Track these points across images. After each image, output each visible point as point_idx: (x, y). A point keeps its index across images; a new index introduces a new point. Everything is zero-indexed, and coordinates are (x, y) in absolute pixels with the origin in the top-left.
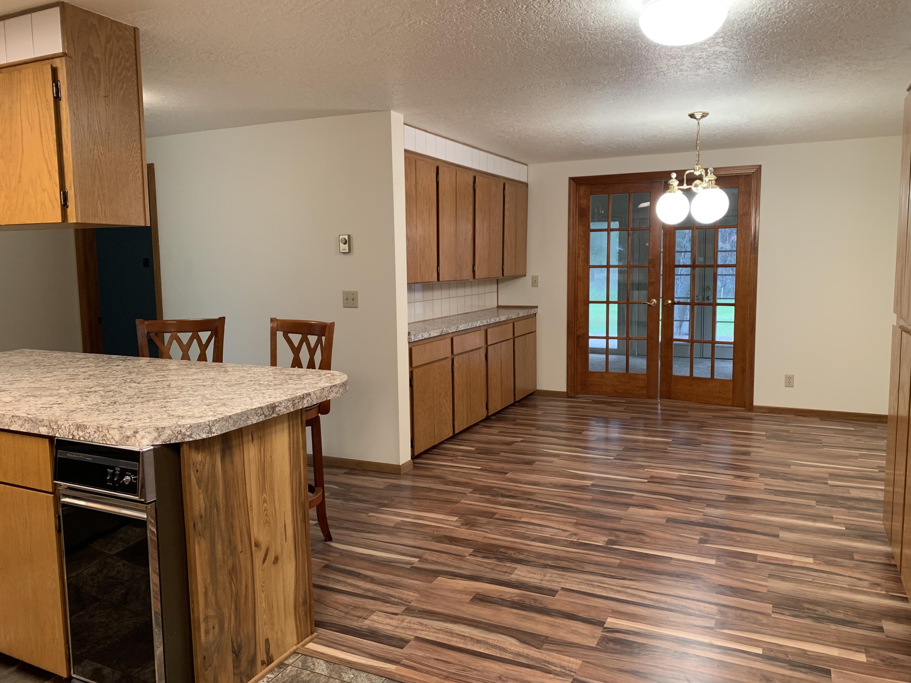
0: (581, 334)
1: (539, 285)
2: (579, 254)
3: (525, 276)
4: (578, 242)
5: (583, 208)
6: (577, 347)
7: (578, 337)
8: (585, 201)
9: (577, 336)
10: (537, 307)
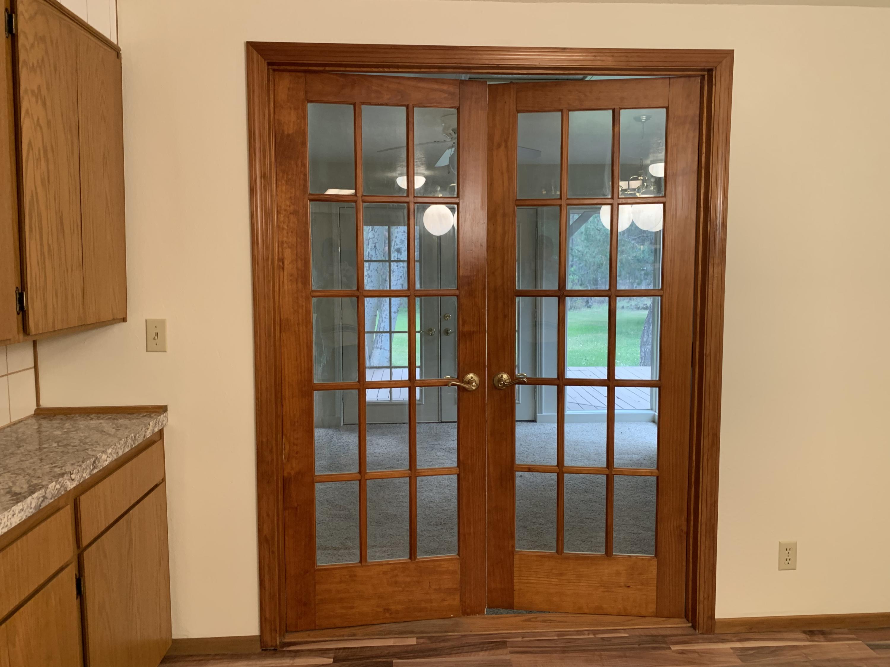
0: (293, 473)
1: (169, 346)
2: (282, 260)
3: (124, 320)
4: (278, 226)
5: (288, 135)
6: (284, 509)
7: (286, 482)
8: (293, 117)
9: (284, 478)
10: (163, 409)
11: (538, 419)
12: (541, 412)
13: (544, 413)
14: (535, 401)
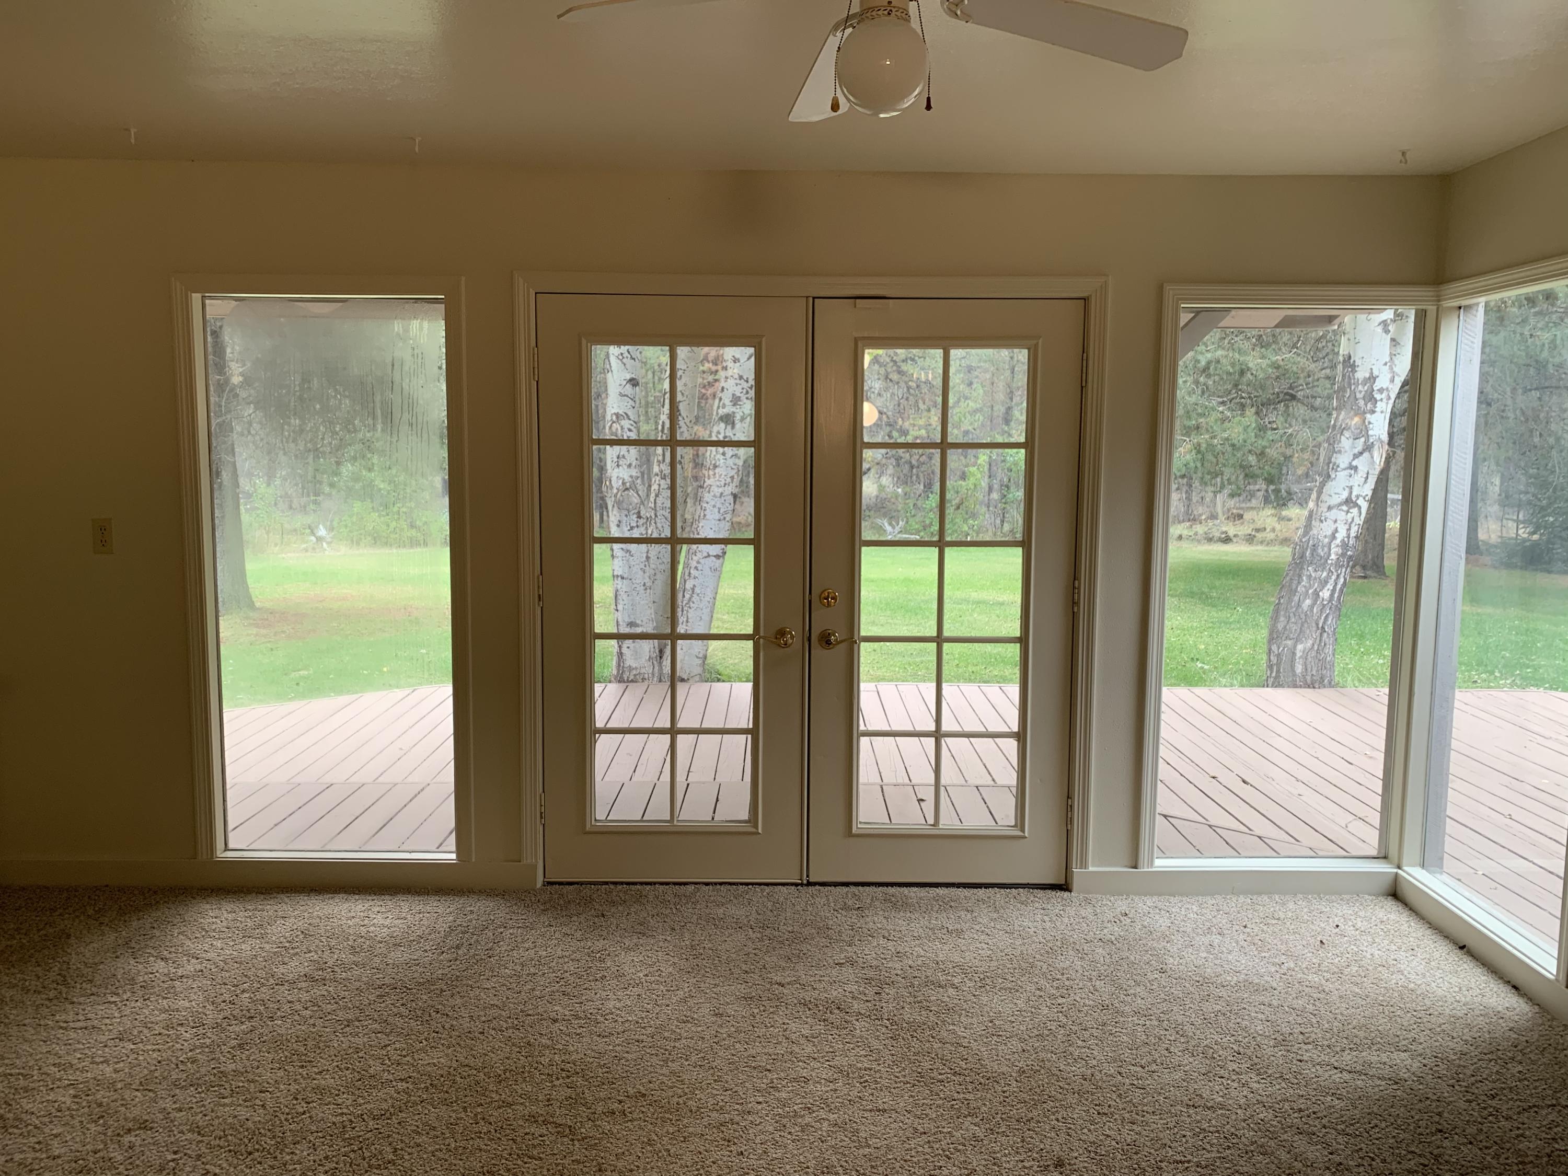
11: (1076, 883)
12: (1084, 864)
13: (1093, 866)
14: (1068, 833)
